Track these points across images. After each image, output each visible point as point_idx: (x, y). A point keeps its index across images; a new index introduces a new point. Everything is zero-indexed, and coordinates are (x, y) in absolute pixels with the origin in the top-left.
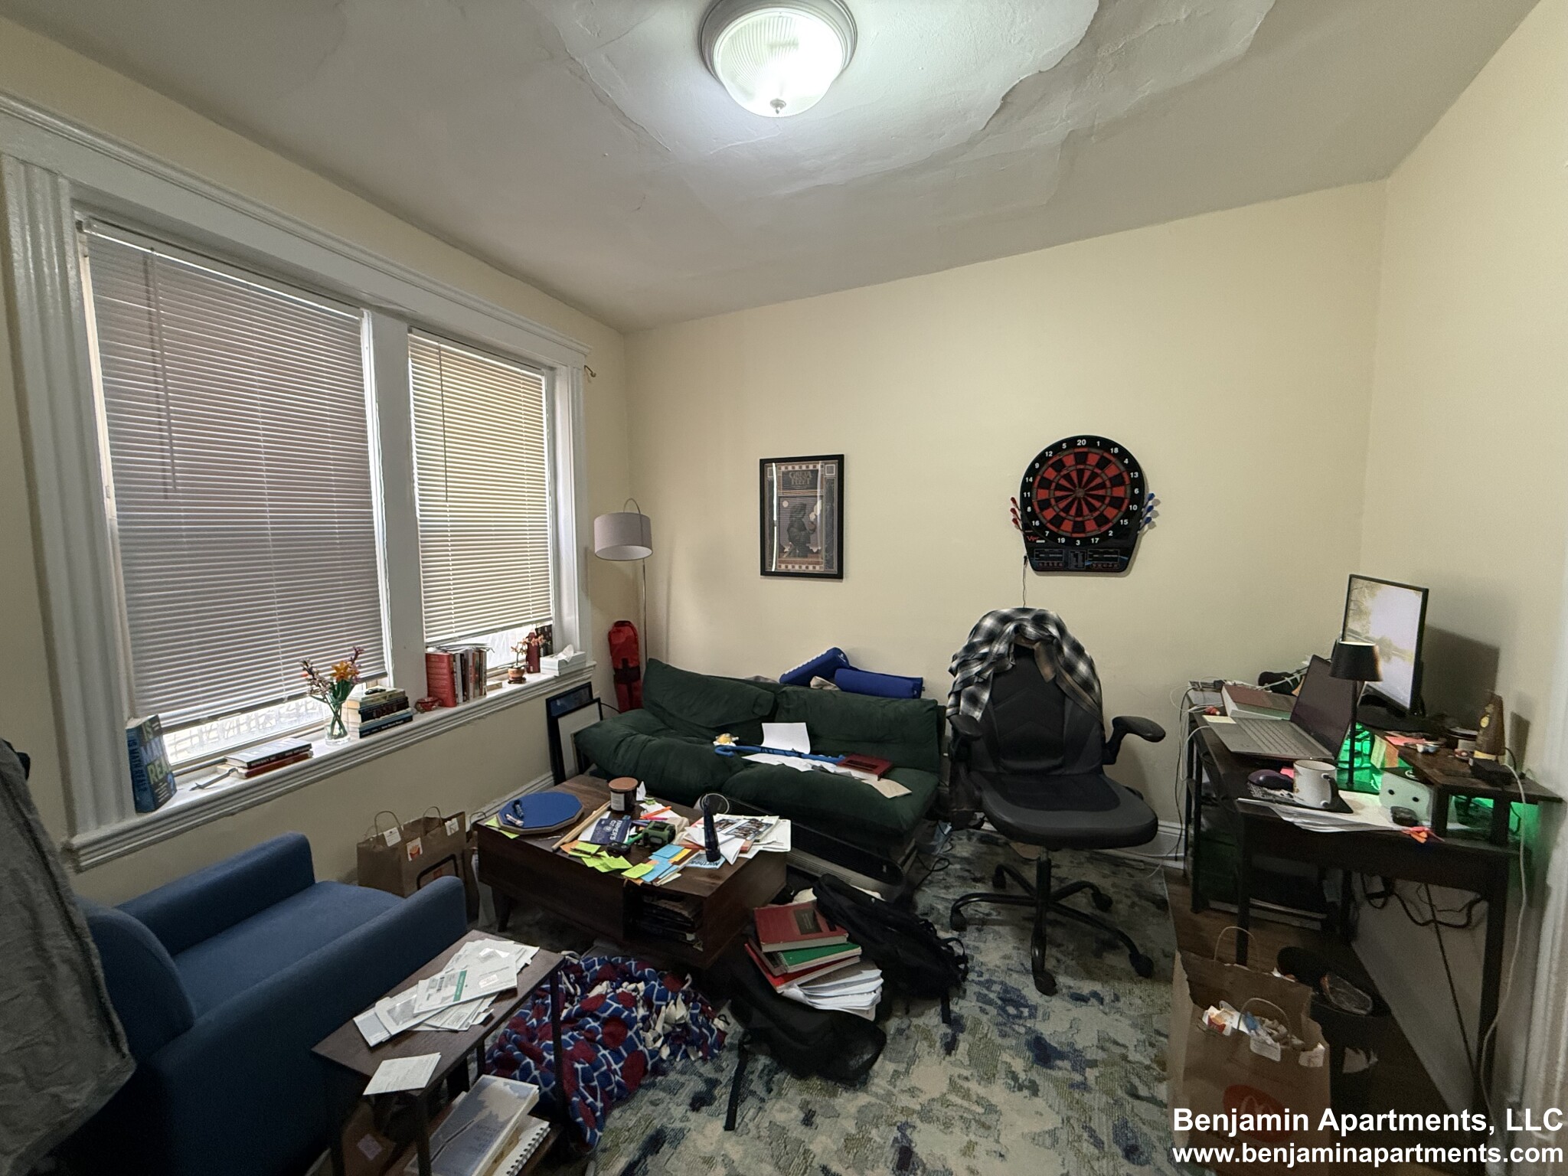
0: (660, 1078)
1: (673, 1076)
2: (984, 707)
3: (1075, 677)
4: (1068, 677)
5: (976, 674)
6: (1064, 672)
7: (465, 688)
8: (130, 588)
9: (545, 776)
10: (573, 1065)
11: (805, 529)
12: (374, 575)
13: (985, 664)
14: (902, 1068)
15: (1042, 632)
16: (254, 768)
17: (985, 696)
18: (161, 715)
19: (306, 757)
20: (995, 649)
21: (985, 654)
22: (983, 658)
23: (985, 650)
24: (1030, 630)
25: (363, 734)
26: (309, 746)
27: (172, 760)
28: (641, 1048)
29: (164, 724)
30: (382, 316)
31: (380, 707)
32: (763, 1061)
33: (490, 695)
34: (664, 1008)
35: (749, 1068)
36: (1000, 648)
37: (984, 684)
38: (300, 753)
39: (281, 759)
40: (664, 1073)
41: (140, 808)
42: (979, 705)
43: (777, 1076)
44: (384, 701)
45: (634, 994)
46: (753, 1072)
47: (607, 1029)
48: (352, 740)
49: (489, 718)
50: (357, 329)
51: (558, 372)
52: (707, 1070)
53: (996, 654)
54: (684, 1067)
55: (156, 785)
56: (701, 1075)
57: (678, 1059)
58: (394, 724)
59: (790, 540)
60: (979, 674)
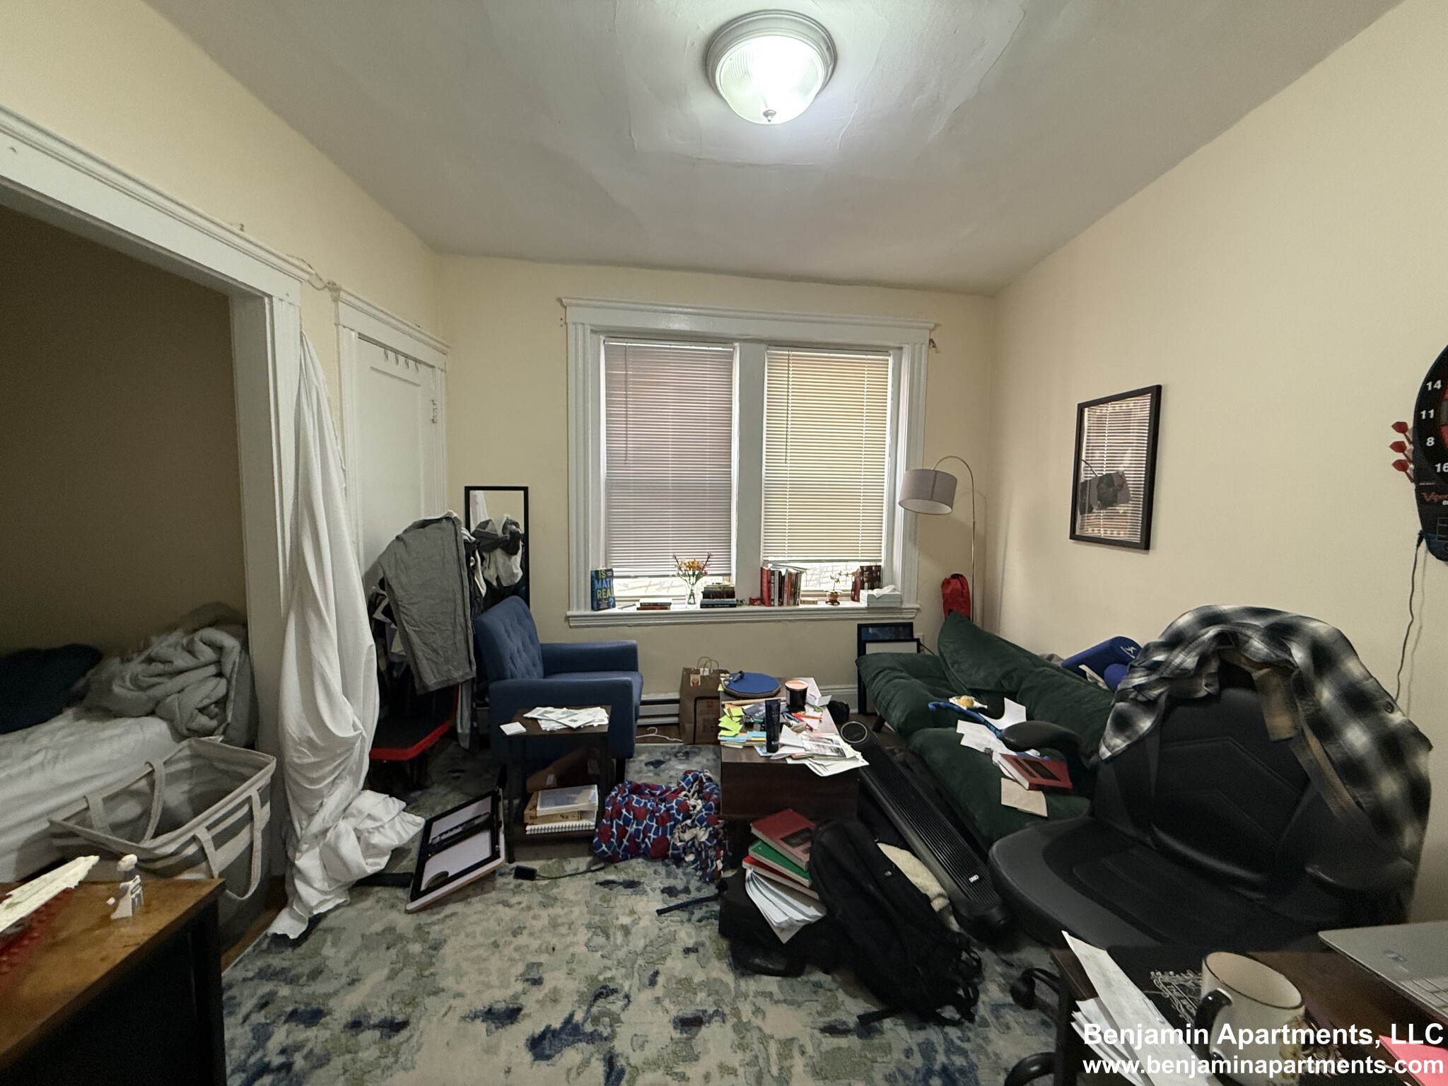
0: (674, 866)
1: (680, 871)
2: (1135, 738)
3: (1332, 749)
4: (1314, 742)
5: (1134, 687)
6: (1308, 733)
7: (781, 596)
8: (608, 507)
9: (850, 686)
10: (621, 808)
11: (1114, 486)
12: (730, 510)
13: (1154, 677)
14: (778, 995)
15: (1279, 653)
16: (644, 606)
17: (1146, 724)
18: (614, 569)
19: (666, 609)
20: (1178, 661)
21: (1159, 664)
22: (1154, 667)
23: (1160, 657)
24: (1258, 645)
25: (702, 606)
26: (670, 604)
27: (616, 593)
28: (669, 837)
29: (615, 574)
30: (745, 344)
31: (715, 592)
32: (717, 908)
33: (802, 606)
34: (698, 828)
35: (709, 904)
36: (1186, 659)
37: (1150, 705)
38: (665, 606)
39: (654, 606)
40: (678, 867)
41: (593, 609)
42: (1128, 733)
43: (714, 920)
44: (719, 590)
45: (691, 808)
46: (707, 906)
47: (664, 815)
48: (696, 608)
49: (798, 623)
50: (731, 356)
51: (904, 350)
52: (694, 883)
53: (1178, 667)
54: (689, 873)
55: (600, 600)
56: (688, 882)
57: (692, 867)
58: (723, 605)
59: (1099, 499)
60: (1140, 688)
